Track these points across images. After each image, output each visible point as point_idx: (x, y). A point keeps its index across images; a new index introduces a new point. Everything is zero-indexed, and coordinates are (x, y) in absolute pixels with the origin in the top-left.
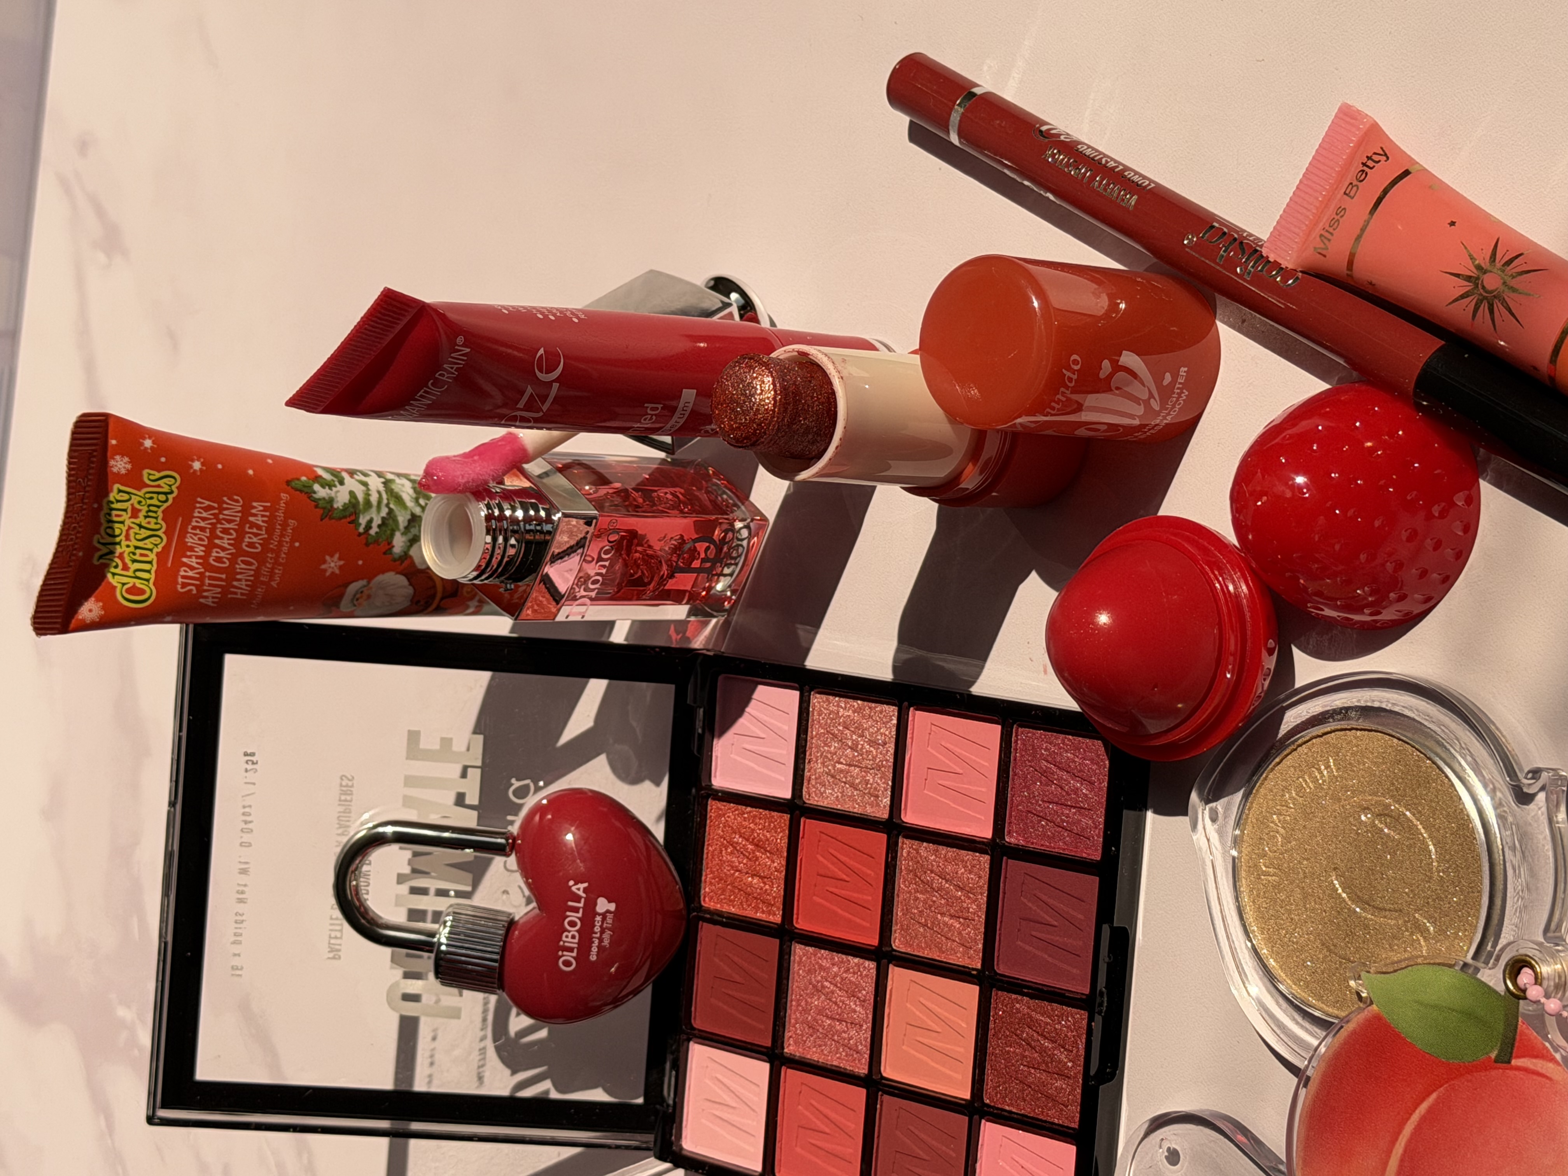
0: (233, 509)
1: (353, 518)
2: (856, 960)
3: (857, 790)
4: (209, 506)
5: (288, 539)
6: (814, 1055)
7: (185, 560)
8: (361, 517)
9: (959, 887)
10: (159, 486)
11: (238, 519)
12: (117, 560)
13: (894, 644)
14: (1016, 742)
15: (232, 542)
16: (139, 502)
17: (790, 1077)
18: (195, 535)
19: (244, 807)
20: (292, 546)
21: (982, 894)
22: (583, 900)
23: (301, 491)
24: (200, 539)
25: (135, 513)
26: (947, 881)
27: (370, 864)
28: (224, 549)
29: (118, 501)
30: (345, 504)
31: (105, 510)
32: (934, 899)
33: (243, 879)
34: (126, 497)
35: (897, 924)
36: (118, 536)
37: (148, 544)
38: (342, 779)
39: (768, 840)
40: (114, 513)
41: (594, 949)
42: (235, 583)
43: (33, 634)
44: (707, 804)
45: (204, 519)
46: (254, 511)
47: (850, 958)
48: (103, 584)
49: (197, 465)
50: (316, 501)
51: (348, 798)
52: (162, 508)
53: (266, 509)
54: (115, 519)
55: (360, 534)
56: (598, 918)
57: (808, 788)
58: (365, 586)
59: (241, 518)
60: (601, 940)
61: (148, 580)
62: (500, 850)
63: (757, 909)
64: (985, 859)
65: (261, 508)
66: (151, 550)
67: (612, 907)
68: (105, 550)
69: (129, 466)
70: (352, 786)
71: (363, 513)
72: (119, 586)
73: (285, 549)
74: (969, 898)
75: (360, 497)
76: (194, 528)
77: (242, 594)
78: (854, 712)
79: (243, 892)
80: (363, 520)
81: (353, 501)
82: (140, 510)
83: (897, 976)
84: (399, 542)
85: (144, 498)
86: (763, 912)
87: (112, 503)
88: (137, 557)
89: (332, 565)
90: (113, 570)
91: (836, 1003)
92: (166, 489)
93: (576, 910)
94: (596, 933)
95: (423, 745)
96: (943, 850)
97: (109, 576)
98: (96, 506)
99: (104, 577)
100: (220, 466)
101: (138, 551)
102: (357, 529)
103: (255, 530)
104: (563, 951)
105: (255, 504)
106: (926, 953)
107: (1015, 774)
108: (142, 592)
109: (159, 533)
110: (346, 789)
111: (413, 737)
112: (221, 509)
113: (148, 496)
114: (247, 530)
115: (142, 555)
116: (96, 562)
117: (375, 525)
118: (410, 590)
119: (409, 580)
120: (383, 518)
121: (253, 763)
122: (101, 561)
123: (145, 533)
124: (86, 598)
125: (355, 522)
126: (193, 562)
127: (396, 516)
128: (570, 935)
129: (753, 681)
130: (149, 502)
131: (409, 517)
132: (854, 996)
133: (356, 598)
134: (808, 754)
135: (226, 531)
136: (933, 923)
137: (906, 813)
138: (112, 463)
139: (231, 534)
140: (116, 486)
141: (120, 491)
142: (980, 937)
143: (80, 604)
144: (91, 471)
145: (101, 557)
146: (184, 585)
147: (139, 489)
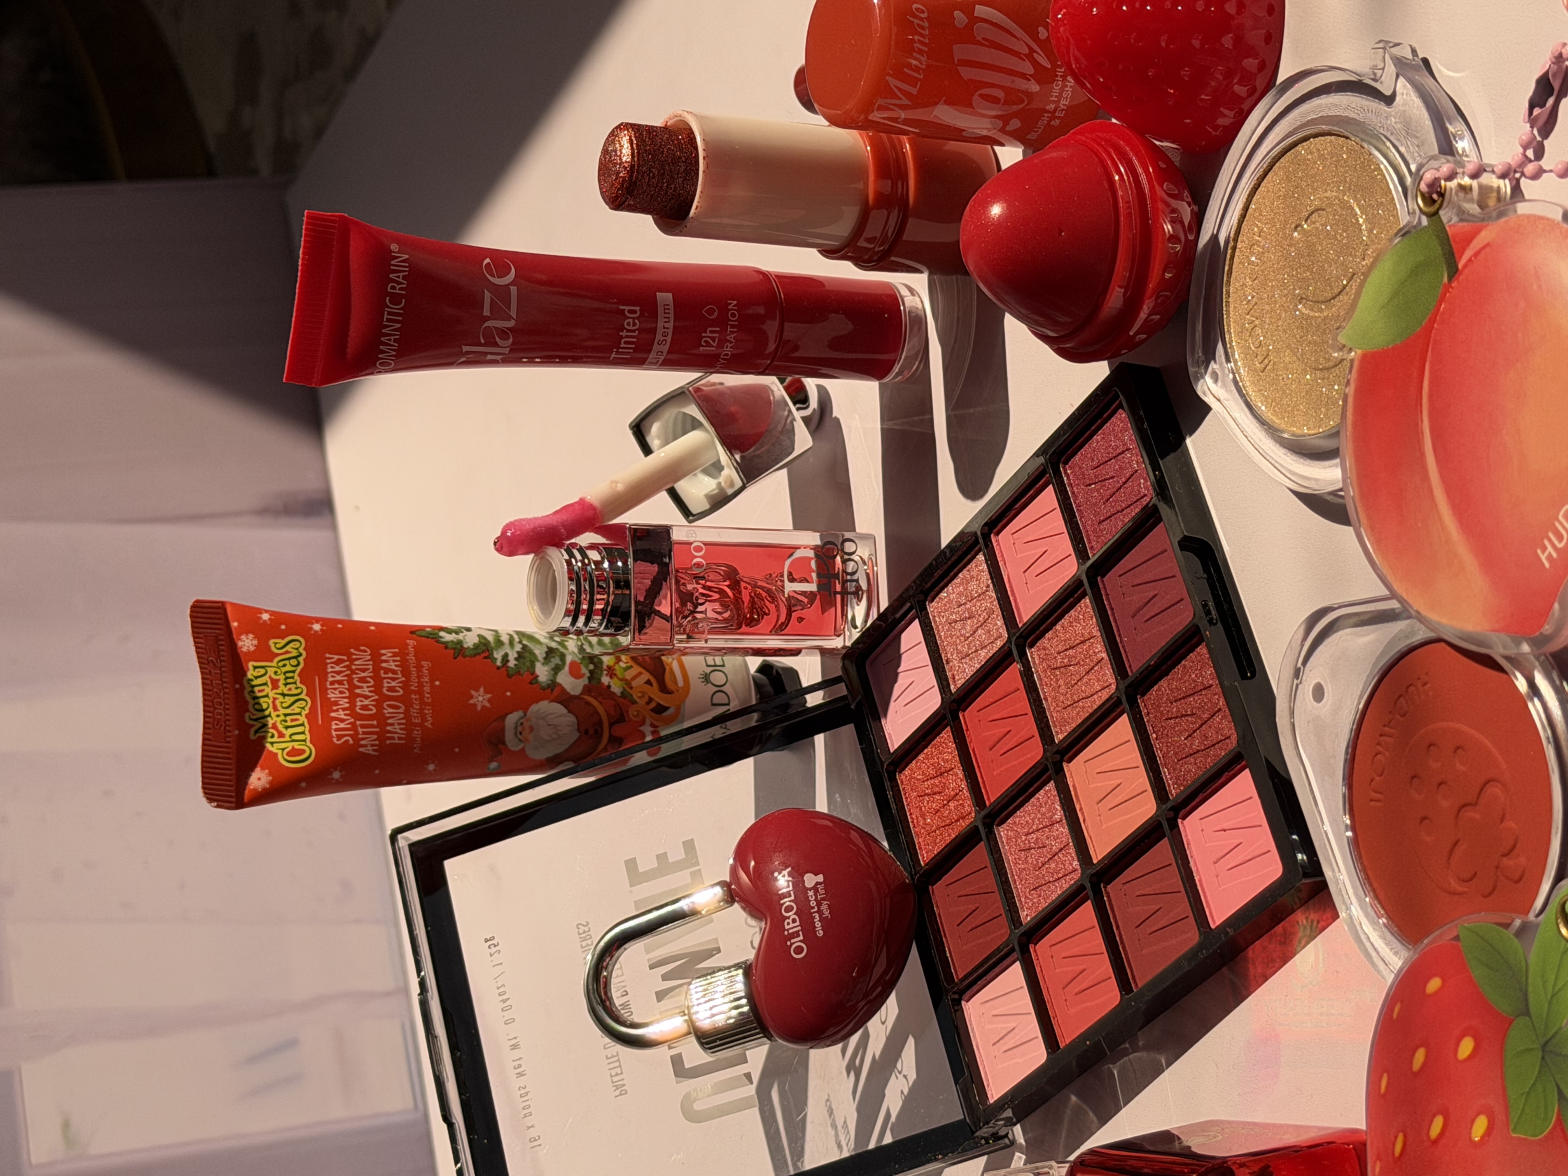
0: (363, 658)
1: (486, 654)
2: (1039, 793)
3: (986, 647)
4: (338, 659)
5: (426, 679)
6: (1044, 910)
7: (333, 714)
8: (495, 653)
9: (1082, 642)
10: (287, 652)
11: (371, 667)
14: (1067, 479)
15: (372, 689)
16: (276, 673)
17: (1039, 949)
18: (335, 689)
20: (433, 686)
21: (1097, 630)
23: (428, 638)
24: (341, 692)
25: (275, 684)
26: (1072, 648)
28: (367, 697)
29: (256, 677)
30: (475, 644)
33: (516, 1054)
34: (262, 671)
35: (1055, 726)
36: (266, 709)
37: (296, 708)
38: (578, 928)
39: (945, 761)
41: (818, 924)
42: (389, 728)
43: (211, 808)
44: (894, 775)
45: (338, 673)
46: (384, 658)
47: (1037, 795)
49: (317, 627)
50: (446, 645)
51: (589, 942)
52: (297, 672)
53: (395, 655)
54: (259, 694)
56: (811, 893)
57: (955, 686)
59: (373, 665)
61: (305, 741)
63: (960, 828)
64: (1088, 599)
65: (390, 654)
66: (300, 714)
68: (258, 725)
69: (255, 642)
70: (589, 931)
71: (497, 650)
72: (280, 752)
73: (427, 689)
74: (1091, 644)
75: (490, 639)
76: (332, 683)
78: (959, 587)
79: (520, 1066)
81: (483, 641)
82: (278, 680)
83: (1072, 771)
85: (279, 667)
86: (965, 826)
87: (252, 680)
88: (289, 724)
89: (480, 699)
90: (270, 740)
92: (295, 653)
94: (813, 908)
95: (642, 869)
96: (1059, 626)
97: (268, 746)
98: (237, 686)
99: (264, 747)
100: (340, 626)
101: (288, 718)
102: (492, 662)
103: (390, 675)
104: (790, 940)
105: (383, 652)
106: (1079, 723)
107: (1076, 507)
108: (302, 752)
109: (303, 696)
110: (585, 935)
112: (352, 661)
113: (281, 664)
114: (383, 675)
115: (292, 720)
117: (511, 659)
120: (518, 652)
122: (258, 735)
123: (289, 700)
124: (252, 769)
125: (490, 659)
126: (341, 714)
127: (531, 651)
128: (790, 921)
129: (889, 643)
130: (284, 669)
131: (545, 650)
132: (1052, 825)
134: (943, 657)
135: (363, 680)
136: (1078, 694)
137: (1019, 617)
138: (240, 644)
139: (369, 682)
140: (251, 664)
141: (255, 668)
142: (1111, 665)
143: (248, 776)
144: (222, 653)
145: (256, 732)
146: (339, 737)
147: (271, 661)
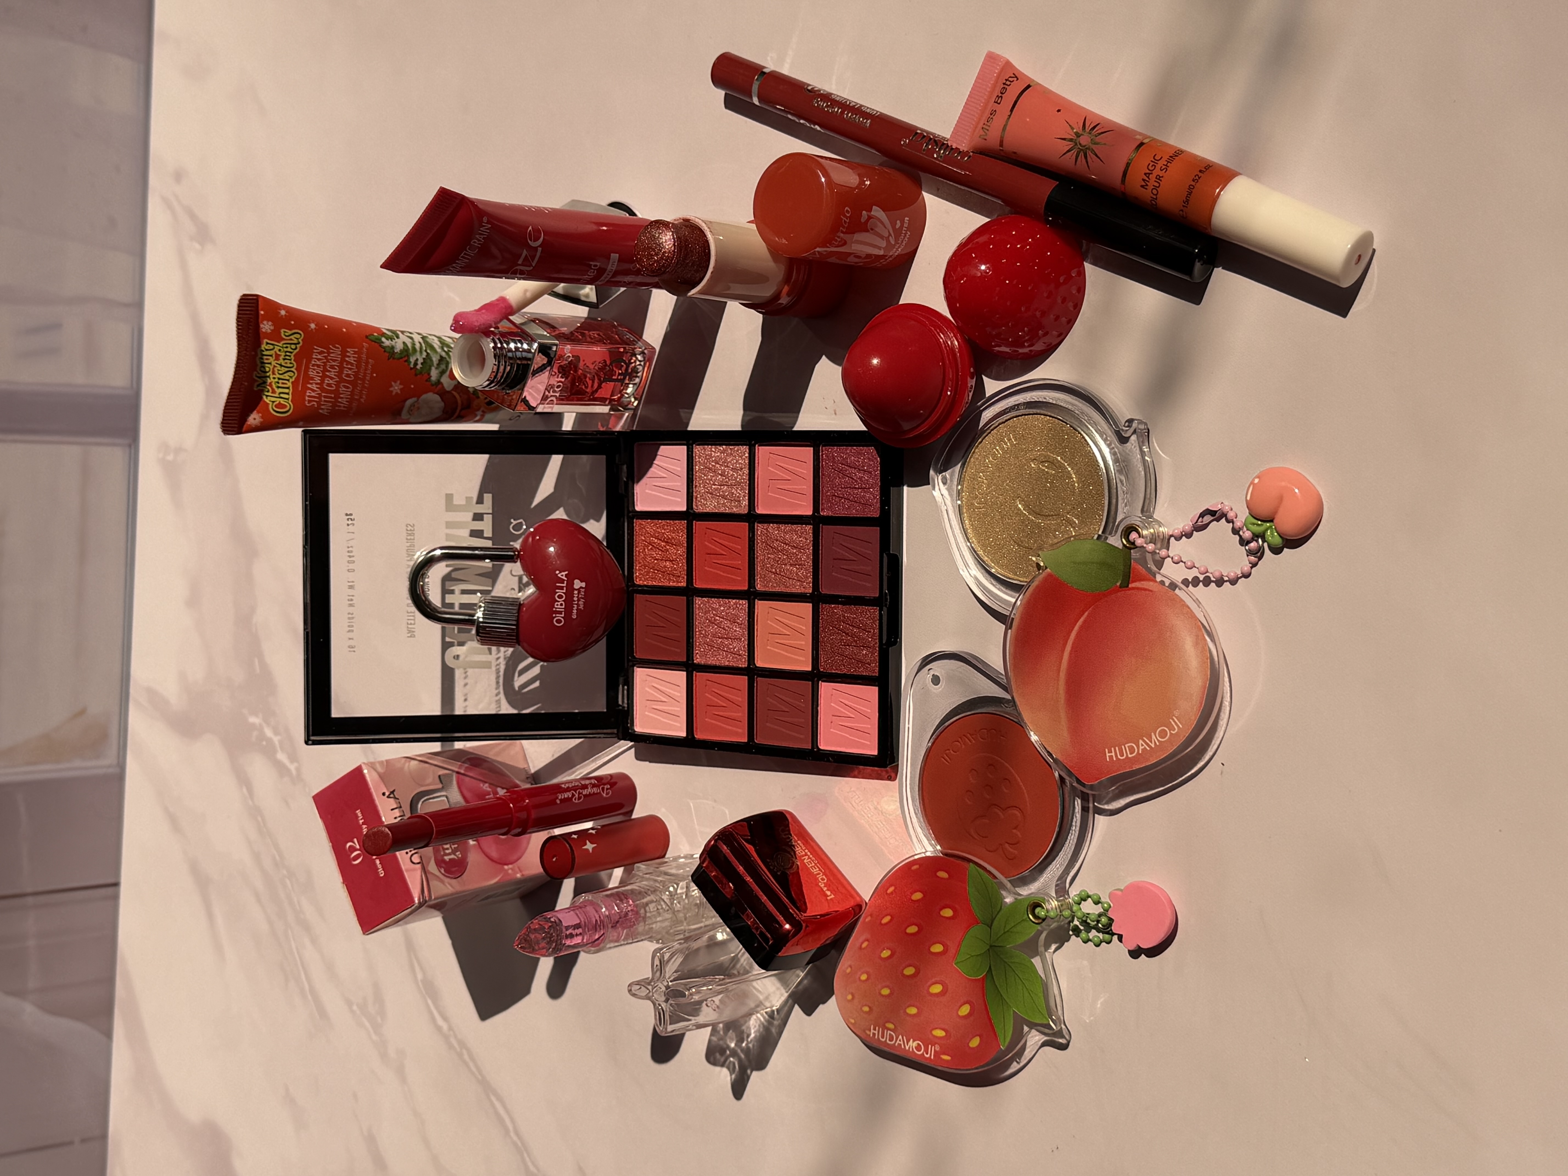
0: (336, 353)
1: (406, 358)
2: (734, 601)
3: (726, 499)
4: (322, 351)
5: (369, 372)
6: (712, 661)
7: (309, 386)
8: (411, 357)
9: (795, 547)
10: (291, 340)
11: (339, 359)
12: (268, 387)
13: (742, 412)
14: (822, 455)
15: (336, 374)
16: (280, 350)
17: (698, 676)
18: (314, 369)
19: (348, 547)
20: (372, 377)
21: (808, 549)
22: (565, 582)
23: (375, 342)
24: (318, 373)
25: (277, 357)
26: (786, 544)
27: (428, 578)
28: (332, 378)
29: (267, 350)
30: (401, 350)
31: (260, 356)
32: (780, 556)
33: (351, 592)
34: (272, 347)
35: (758, 575)
36: (269, 371)
37: (286, 376)
38: (407, 527)
39: (673, 538)
40: (265, 357)
41: (575, 611)
42: (340, 400)
43: (222, 433)
44: (633, 523)
45: (319, 360)
46: (348, 354)
47: (730, 600)
48: (262, 403)
49: (313, 326)
50: (384, 348)
51: (412, 537)
52: (294, 354)
53: (355, 353)
54: (266, 361)
55: (411, 369)
56: (576, 592)
57: (696, 503)
58: (415, 402)
59: (341, 358)
60: (578, 605)
61: (288, 399)
62: (511, 559)
63: (669, 580)
64: (809, 528)
65: (353, 352)
66: (288, 380)
67: (583, 585)
68: (260, 381)
69: (272, 328)
70: (414, 530)
71: (412, 356)
72: (271, 403)
73: (368, 378)
74: (801, 552)
75: (410, 346)
76: (313, 365)
77: (344, 407)
78: (721, 453)
79: (352, 600)
80: (412, 360)
81: (406, 348)
82: (280, 355)
83: (761, 606)
84: (434, 374)
85: (282, 347)
86: (674, 582)
87: (263, 351)
88: (280, 385)
89: (396, 388)
90: (266, 394)
91: (724, 628)
92: (296, 341)
93: (562, 588)
94: (575, 601)
95: (455, 502)
96: (782, 527)
97: (264, 397)
98: (253, 353)
99: (261, 398)
100: (326, 327)
101: (281, 381)
102: (409, 365)
103: (349, 366)
104: (556, 614)
105: (348, 350)
106: (777, 589)
107: (823, 475)
108: (285, 406)
109: (292, 369)
110: (410, 532)
111: (449, 497)
112: (329, 353)
113: (285, 346)
114: (345, 366)
115: (283, 383)
116: (255, 389)
117: (419, 362)
118: (443, 404)
119: (441, 398)
120: (424, 359)
121: (351, 519)
122: (259, 388)
123: (284, 370)
124: (252, 412)
125: (408, 361)
126: (314, 387)
127: (431, 357)
128: (559, 603)
129: (657, 444)
130: (285, 350)
131: (439, 358)
132: (735, 623)
133: (410, 411)
134: (694, 482)
135: (332, 367)
136: (780, 571)
137: (758, 508)
138: (262, 326)
139: (336, 369)
140: (265, 341)
141: (267, 343)
142: (810, 575)
143: (248, 416)
144: (250, 331)
145: (258, 386)
146: (309, 401)
147: (279, 342)
